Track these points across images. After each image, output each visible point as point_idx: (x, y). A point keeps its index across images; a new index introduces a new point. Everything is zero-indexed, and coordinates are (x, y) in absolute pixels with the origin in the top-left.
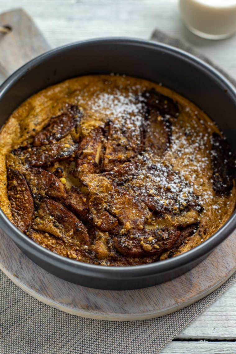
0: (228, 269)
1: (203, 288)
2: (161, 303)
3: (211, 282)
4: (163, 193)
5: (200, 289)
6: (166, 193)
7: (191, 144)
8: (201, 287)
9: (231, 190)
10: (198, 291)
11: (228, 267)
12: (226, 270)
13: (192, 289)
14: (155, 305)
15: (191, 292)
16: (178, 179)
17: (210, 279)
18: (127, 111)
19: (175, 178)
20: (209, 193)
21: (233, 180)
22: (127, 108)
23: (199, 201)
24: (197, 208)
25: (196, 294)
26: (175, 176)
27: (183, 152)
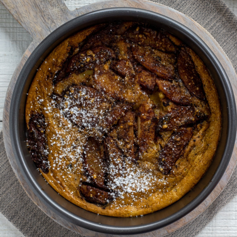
0: (205, 206)
1: (187, 221)
2: (158, 234)
3: (193, 216)
4: (83, 102)
5: (185, 222)
6: (81, 103)
7: (66, 157)
8: (186, 220)
9: (30, 120)
10: (183, 223)
11: (206, 204)
12: (204, 206)
13: (179, 222)
14: (153, 235)
15: (179, 225)
16: (73, 119)
17: (193, 214)
18: (123, 177)
19: (75, 119)
20: (47, 112)
21: (29, 128)
22: (124, 180)
23: (54, 103)
24: (56, 96)
25: (182, 225)
26: (75, 121)
27: (72, 147)
